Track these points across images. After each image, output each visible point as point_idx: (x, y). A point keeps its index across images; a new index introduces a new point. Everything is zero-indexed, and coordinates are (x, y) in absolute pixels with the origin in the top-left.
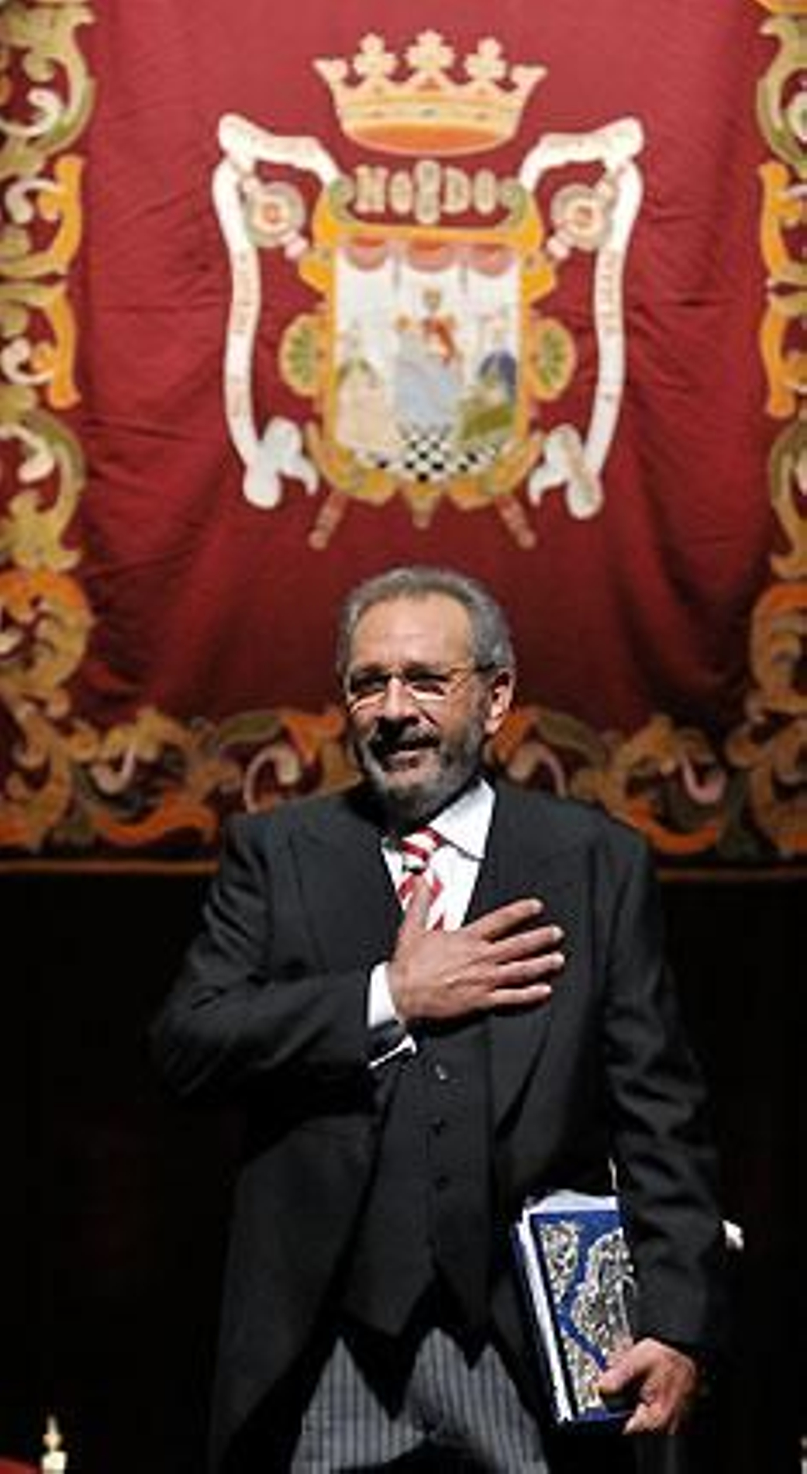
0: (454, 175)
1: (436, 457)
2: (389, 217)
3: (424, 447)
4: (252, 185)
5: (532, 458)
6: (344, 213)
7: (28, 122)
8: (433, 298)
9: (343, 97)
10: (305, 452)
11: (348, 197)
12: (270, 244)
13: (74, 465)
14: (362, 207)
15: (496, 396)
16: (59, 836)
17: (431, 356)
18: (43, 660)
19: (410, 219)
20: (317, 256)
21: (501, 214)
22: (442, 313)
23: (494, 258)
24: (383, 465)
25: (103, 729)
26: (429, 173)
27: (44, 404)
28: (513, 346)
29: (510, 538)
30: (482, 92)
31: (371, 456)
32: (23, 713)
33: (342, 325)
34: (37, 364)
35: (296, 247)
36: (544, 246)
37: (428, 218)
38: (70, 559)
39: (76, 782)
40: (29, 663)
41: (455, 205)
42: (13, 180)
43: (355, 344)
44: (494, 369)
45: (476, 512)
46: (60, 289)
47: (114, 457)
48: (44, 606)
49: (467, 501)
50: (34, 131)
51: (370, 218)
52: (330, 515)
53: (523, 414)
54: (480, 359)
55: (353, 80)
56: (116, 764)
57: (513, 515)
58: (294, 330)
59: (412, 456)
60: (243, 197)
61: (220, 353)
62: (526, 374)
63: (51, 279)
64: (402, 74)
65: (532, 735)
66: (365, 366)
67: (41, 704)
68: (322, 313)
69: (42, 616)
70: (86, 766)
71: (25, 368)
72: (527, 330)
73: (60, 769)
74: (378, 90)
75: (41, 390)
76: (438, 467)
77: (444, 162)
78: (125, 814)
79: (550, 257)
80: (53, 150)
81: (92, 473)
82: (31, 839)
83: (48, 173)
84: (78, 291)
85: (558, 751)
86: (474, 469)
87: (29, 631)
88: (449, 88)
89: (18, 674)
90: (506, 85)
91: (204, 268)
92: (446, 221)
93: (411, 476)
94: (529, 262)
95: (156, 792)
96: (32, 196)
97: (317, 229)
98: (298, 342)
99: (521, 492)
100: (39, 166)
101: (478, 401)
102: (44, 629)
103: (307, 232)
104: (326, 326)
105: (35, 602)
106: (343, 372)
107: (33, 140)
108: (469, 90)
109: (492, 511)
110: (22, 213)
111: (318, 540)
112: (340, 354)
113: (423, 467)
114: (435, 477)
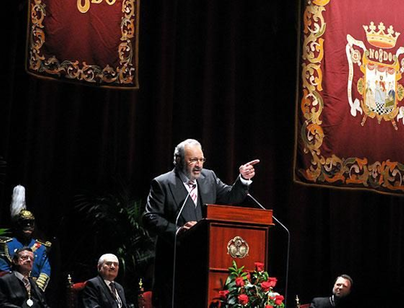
0: (385, 53)
1: (382, 110)
2: (374, 60)
3: (380, 107)
4: (352, 50)
5: (397, 112)
6: (367, 58)
7: (314, 30)
8: (381, 77)
9: (368, 34)
10: (360, 106)
11: (368, 55)
12: (355, 62)
13: (321, 104)
14: (370, 57)
15: (391, 99)
16: (319, 179)
17: (381, 89)
18: (316, 143)
19: (378, 61)
20: (363, 66)
21: (393, 62)
22: (383, 81)
23: (391, 71)
24: (373, 110)
25: (326, 158)
26: (381, 52)
27: (316, 90)
28: (394, 89)
29: (393, 128)
30: (390, 36)
31: (372, 108)
32: (313, 153)
33: (367, 81)
34: (315, 81)
35: (360, 64)
36: (400, 70)
37: (381, 61)
38: (320, 123)
39: (322, 169)
40: (314, 144)
41: (385, 59)
42: (312, 42)
43: (369, 85)
44: (391, 93)
45: (388, 121)
46: (319, 66)
47: (329, 103)
48: (317, 132)
49: (386, 119)
50: (315, 32)
51: (371, 59)
52: (364, 119)
53: (396, 103)
54: (389, 91)
55: (369, 30)
56: (329, 166)
57: (394, 123)
58: (359, 81)
59: (378, 109)
60: (350, 52)
61: (347, 84)
62: (396, 95)
63: (317, 64)
64: (377, 30)
65: (396, 167)
66: (370, 90)
67: (316, 152)
68: (364, 78)
69: (317, 134)
70: (323, 165)
71: (313, 82)
72: (397, 87)
73: (319, 165)
74: (373, 33)
75: (316, 86)
76: (382, 112)
77: (384, 50)
78: (330, 176)
79: (401, 72)
80: (318, 37)
81: (325, 105)
82: (315, 180)
83: (317, 41)
84: (323, 67)
85: (400, 171)
86: (388, 113)
87: (314, 136)
88: (385, 35)
89: (312, 145)
90: (394, 35)
91: (344, 65)
92: (384, 62)
93: (378, 113)
94: (397, 72)
95: (335, 172)
96: (314, 46)
97: (363, 61)
98: (360, 83)
99: (395, 119)
100: (316, 40)
101: (388, 99)
102: (317, 136)
103: (361, 61)
104: (364, 80)
105: (315, 131)
106: (367, 90)
107: (315, 34)
108: (388, 35)
109: (390, 122)
110: (313, 49)
111: (362, 124)
112: (366, 87)
113: (380, 111)
114: (381, 114)
